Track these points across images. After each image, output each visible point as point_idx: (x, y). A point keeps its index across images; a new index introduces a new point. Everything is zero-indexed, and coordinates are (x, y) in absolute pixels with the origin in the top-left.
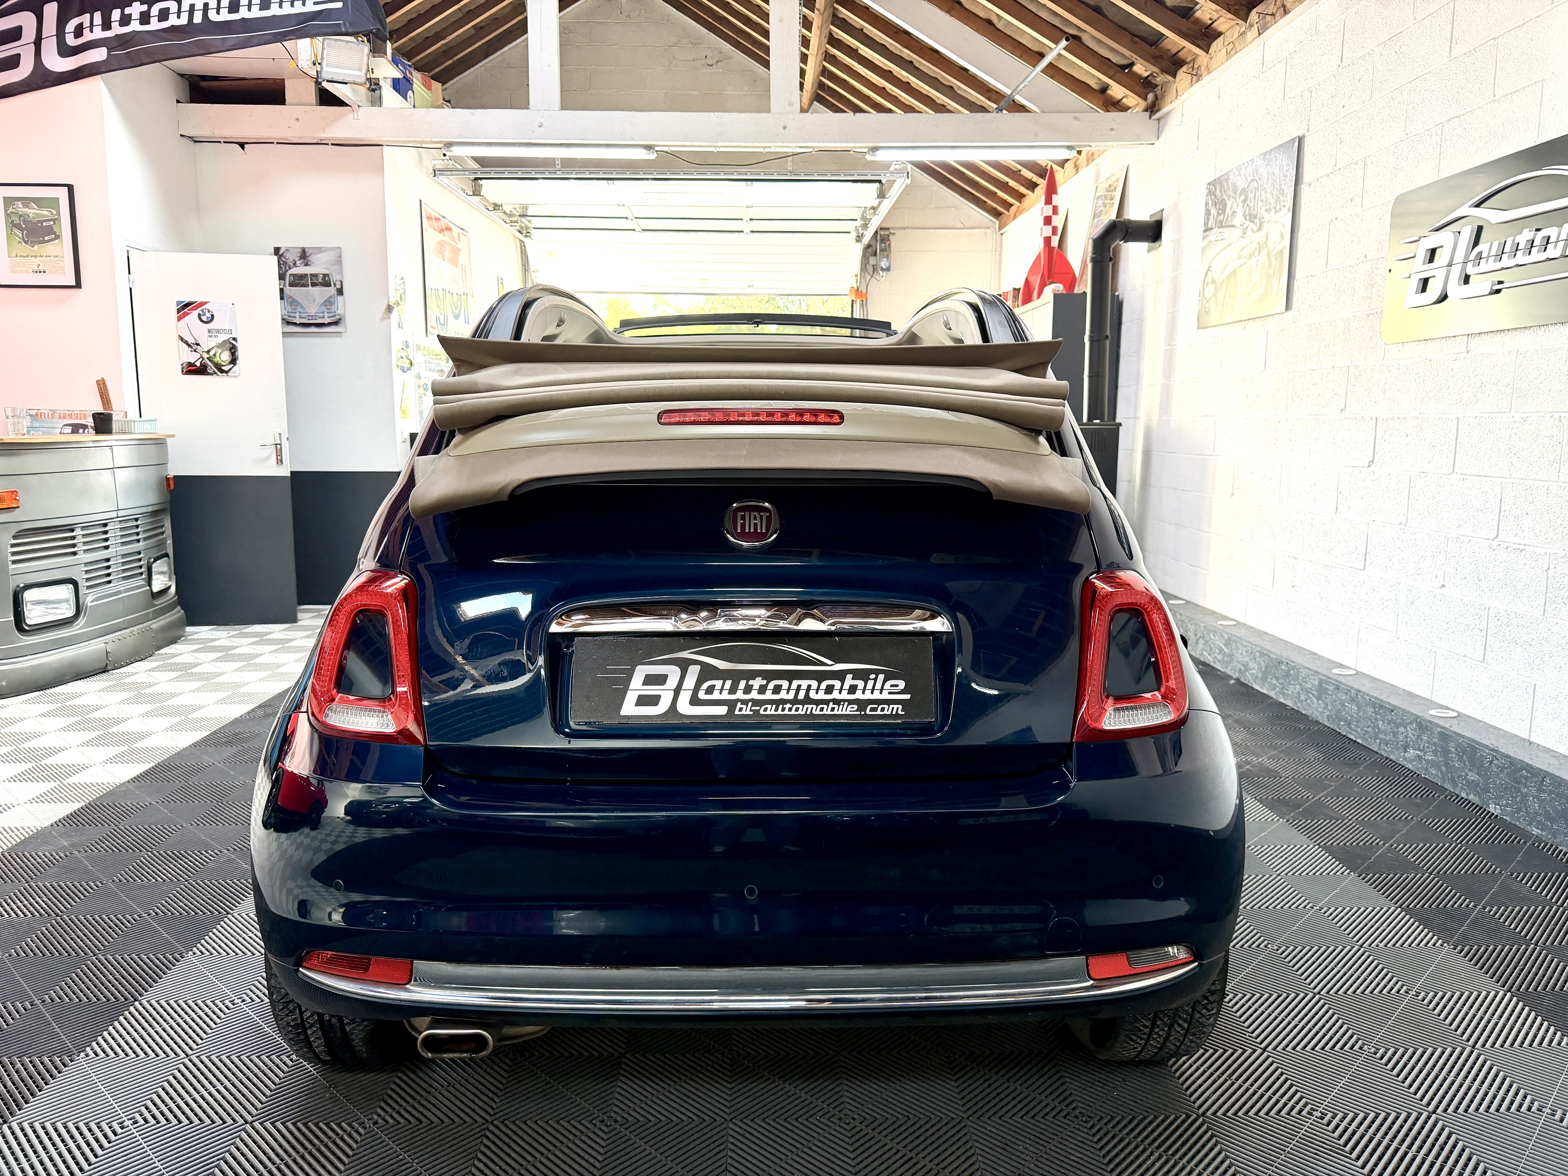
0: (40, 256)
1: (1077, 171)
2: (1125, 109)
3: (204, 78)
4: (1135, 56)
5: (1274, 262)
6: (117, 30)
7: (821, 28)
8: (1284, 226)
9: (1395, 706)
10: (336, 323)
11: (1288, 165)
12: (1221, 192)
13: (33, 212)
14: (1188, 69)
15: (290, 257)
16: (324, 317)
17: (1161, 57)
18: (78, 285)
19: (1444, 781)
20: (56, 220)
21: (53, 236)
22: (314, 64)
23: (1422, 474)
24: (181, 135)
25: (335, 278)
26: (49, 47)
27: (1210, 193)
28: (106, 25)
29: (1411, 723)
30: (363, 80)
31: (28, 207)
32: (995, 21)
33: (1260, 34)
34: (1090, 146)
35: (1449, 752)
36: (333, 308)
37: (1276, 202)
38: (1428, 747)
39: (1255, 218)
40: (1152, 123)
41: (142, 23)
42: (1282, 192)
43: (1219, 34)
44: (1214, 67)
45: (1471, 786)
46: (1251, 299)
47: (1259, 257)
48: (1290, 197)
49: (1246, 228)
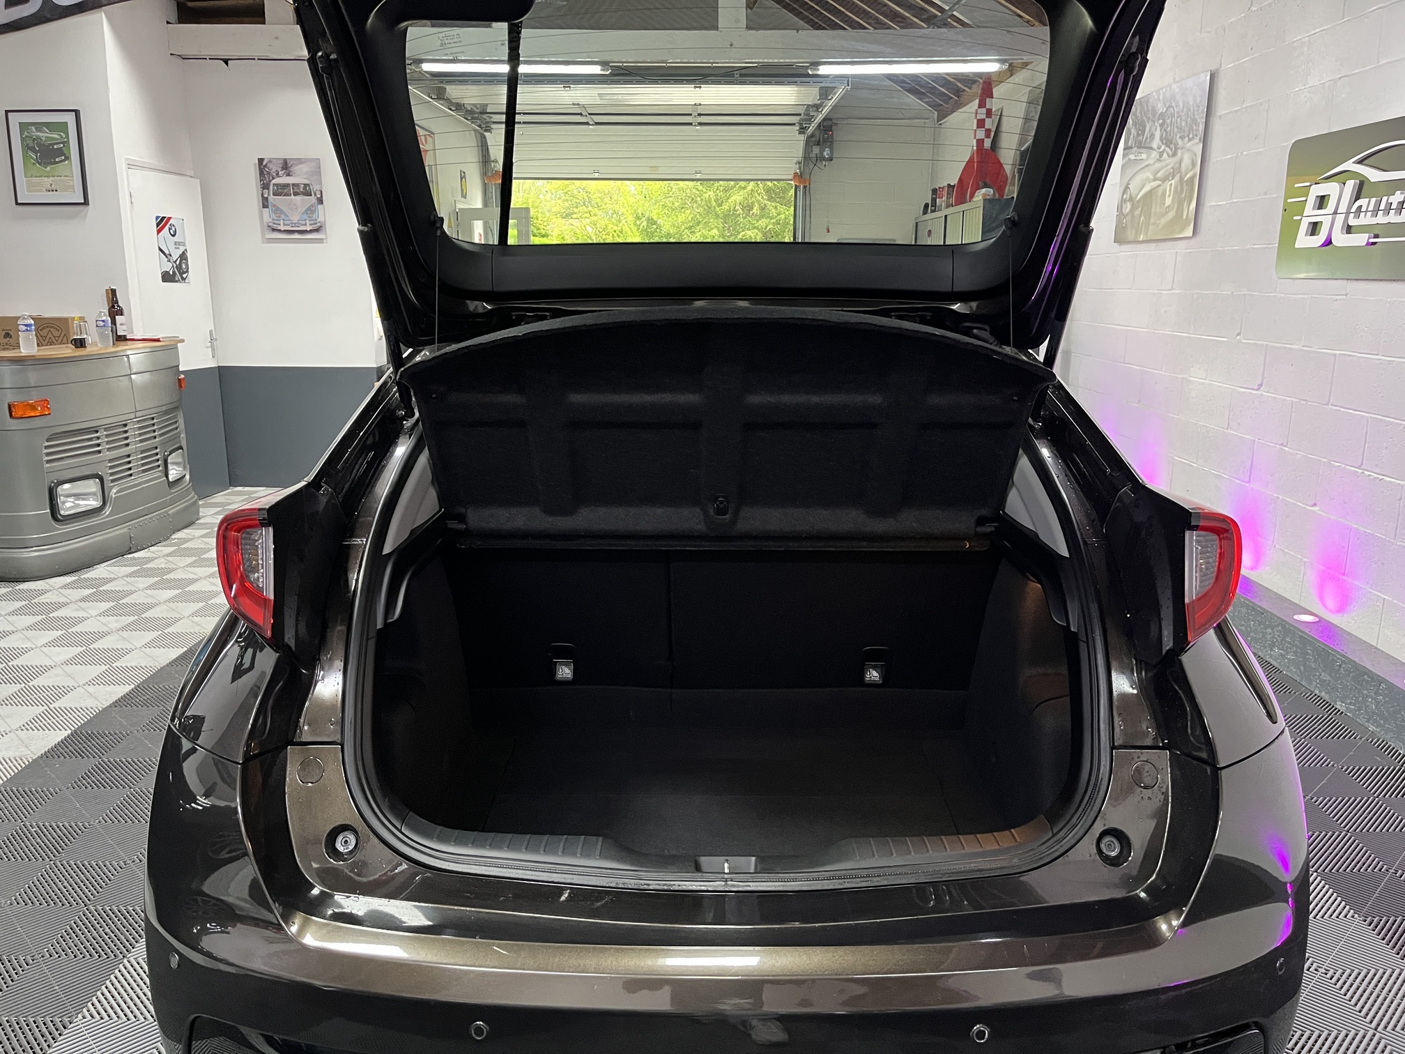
0: (53, 176)
5: (1185, 188)
8: (1195, 154)
9: (1266, 610)
10: (317, 230)
11: (1201, 96)
12: (1141, 113)
15: (274, 168)
16: (306, 224)
18: (86, 203)
19: (1302, 678)
21: (63, 158)
23: (1302, 402)
24: (171, 54)
25: (315, 187)
29: (1278, 626)
31: (41, 131)
34: (1022, 59)
35: (1307, 653)
36: (315, 216)
37: (1189, 131)
38: (1290, 649)
39: (1171, 143)
42: (1194, 121)
45: (1323, 684)
46: (1163, 221)
47: (1173, 182)
48: (1201, 127)
49: (1163, 152)
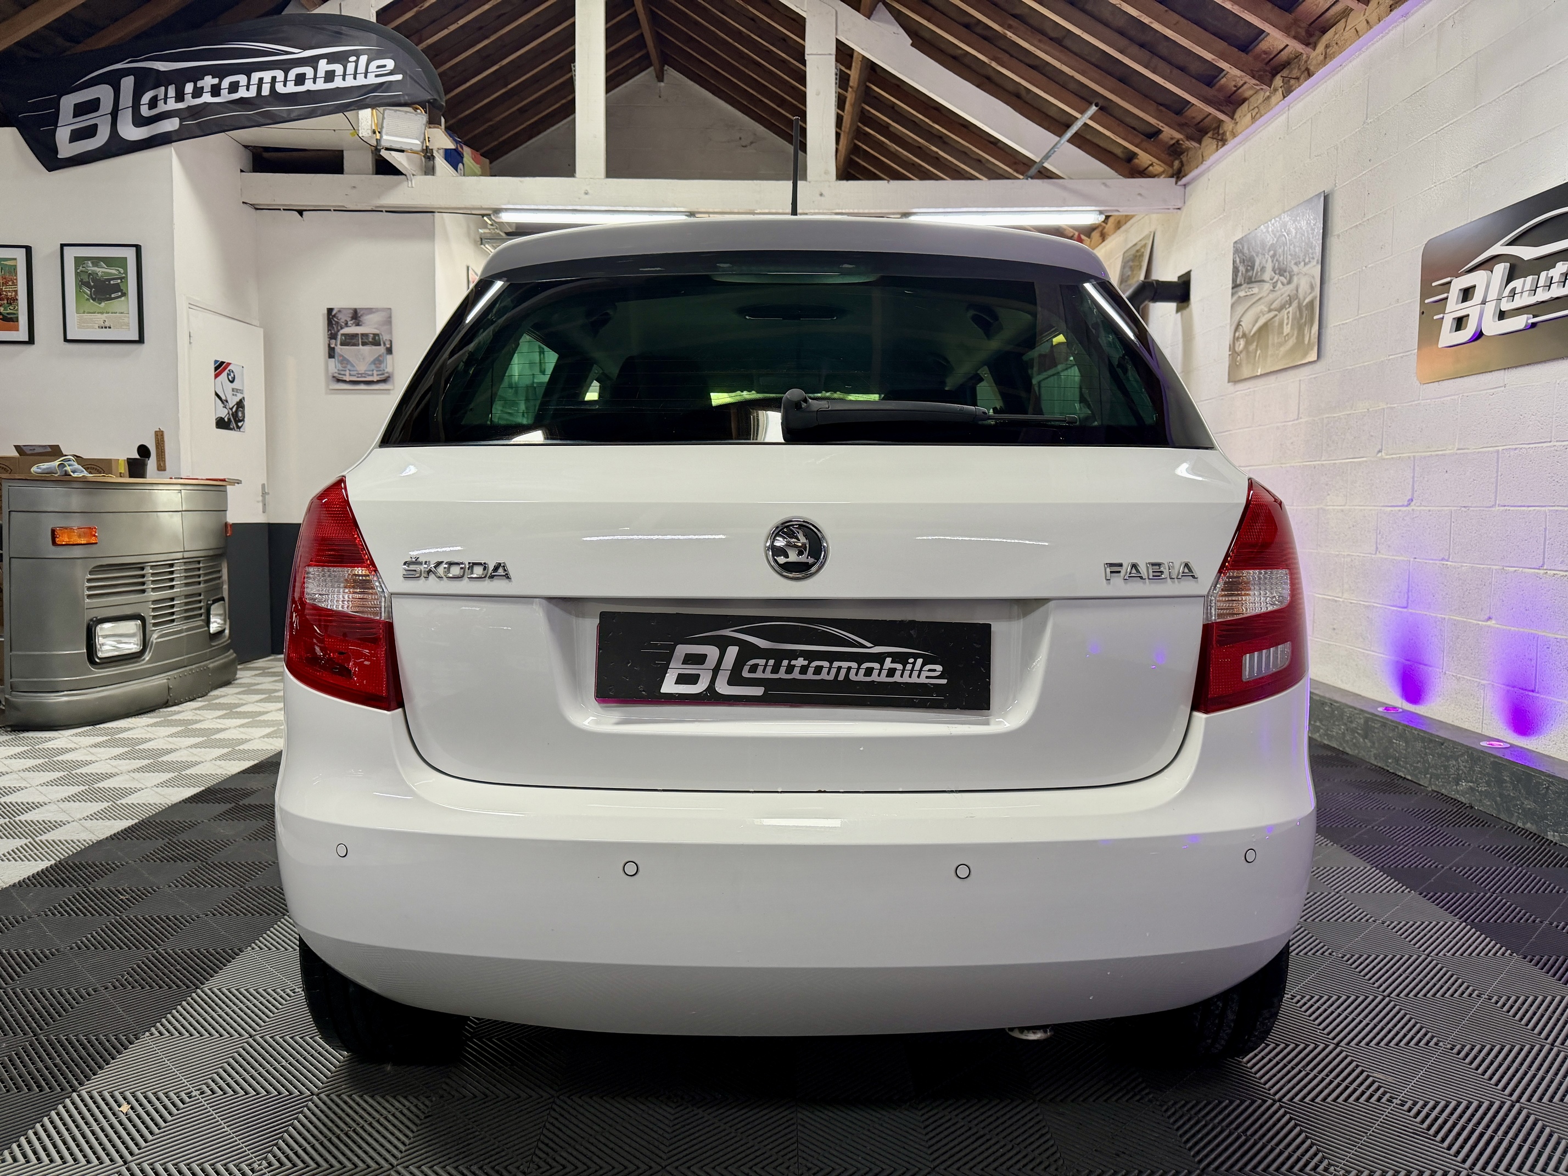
0: (107, 313)
1: (1103, 240)
2: (1153, 176)
3: (267, 149)
4: (1161, 124)
5: (1305, 313)
6: (190, 101)
7: (853, 105)
8: (1313, 277)
9: (1445, 739)
10: (384, 381)
11: (1315, 219)
12: (1249, 249)
13: (101, 271)
14: (1213, 134)
15: (342, 318)
16: (372, 375)
17: (1186, 124)
18: (141, 340)
19: (1499, 811)
20: (124, 279)
21: (120, 294)
22: (374, 132)
23: (1463, 509)
24: (243, 203)
25: (385, 337)
26: (126, 118)
27: (1237, 251)
28: (180, 97)
29: (1462, 755)
30: (419, 148)
31: (97, 266)
32: (1023, 93)
33: (1284, 97)
34: (1118, 211)
35: (1505, 781)
36: (383, 366)
37: (1305, 255)
38: (1481, 778)
39: (1285, 271)
40: (1178, 189)
41: (212, 96)
42: (1310, 245)
43: (1244, 100)
44: (1239, 131)
45: (1529, 814)
46: (1283, 350)
47: (1290, 309)
48: (1318, 249)
49: (1277, 281)
